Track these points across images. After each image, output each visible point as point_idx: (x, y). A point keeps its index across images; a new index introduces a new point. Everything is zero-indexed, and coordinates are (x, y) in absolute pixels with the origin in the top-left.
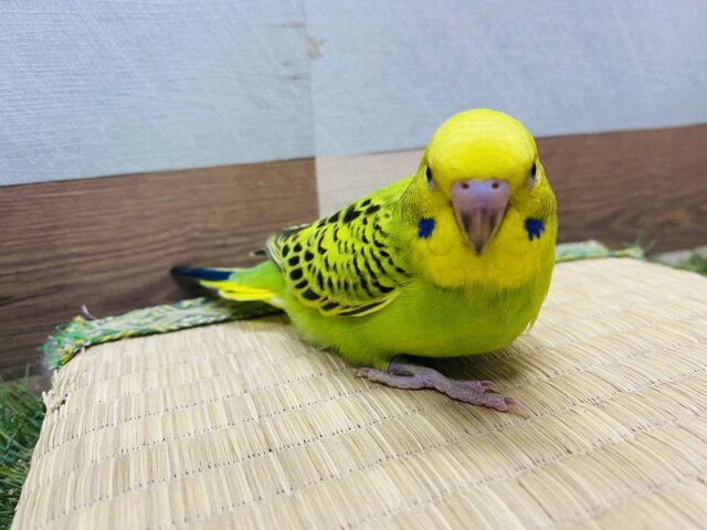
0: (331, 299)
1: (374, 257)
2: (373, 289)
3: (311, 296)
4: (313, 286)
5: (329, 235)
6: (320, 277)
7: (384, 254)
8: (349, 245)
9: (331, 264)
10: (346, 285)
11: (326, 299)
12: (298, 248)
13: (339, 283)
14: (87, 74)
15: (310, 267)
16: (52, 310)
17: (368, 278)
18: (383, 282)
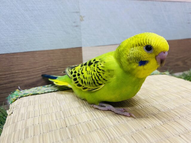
0: (85, 86)
1: (97, 76)
2: (97, 84)
3: (79, 85)
4: (80, 83)
5: (84, 69)
6: (82, 81)
7: (100, 75)
8: (90, 72)
9: (85, 77)
10: (89, 83)
11: (84, 86)
12: (75, 72)
13: (87, 83)
14: (21, 25)
15: (79, 78)
16: (11, 88)
17: (96, 81)
18: (100, 82)
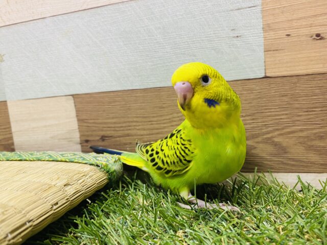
0: (168, 168)
1: (182, 150)
2: (184, 162)
3: (159, 168)
4: (160, 164)
5: (165, 144)
6: (163, 161)
7: (186, 148)
8: (172, 147)
9: (166, 155)
10: (174, 162)
11: (166, 169)
12: (152, 150)
13: (171, 163)
15: (158, 157)
17: (182, 158)
18: (187, 158)
